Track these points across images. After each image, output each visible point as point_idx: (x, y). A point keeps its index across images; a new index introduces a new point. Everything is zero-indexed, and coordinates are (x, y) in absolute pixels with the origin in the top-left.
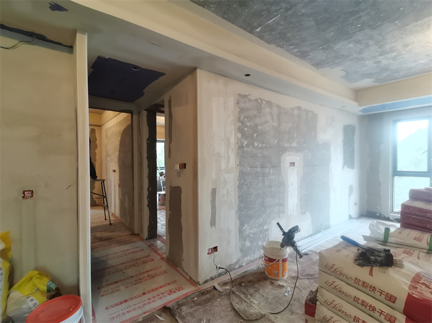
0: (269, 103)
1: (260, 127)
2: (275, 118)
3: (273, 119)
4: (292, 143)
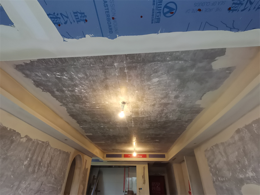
3: (222, 155)
4: (246, 173)
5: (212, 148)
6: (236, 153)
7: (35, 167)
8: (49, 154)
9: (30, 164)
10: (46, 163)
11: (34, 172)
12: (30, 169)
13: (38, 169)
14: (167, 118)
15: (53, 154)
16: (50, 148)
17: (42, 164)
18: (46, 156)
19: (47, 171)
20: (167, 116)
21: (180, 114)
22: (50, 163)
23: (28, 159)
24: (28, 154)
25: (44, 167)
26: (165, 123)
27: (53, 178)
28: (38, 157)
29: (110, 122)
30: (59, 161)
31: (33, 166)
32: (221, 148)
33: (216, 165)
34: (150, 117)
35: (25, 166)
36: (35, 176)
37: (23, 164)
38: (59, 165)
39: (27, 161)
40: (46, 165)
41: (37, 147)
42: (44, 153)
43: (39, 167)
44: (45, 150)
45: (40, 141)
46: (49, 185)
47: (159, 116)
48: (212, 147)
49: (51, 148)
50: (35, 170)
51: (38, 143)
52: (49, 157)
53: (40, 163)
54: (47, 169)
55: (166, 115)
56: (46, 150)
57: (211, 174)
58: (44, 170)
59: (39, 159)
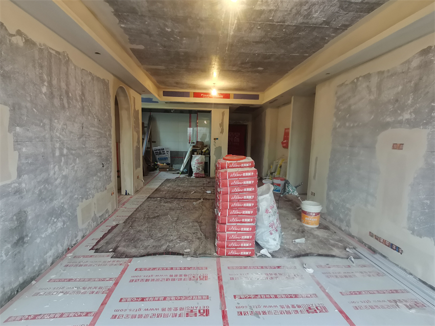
0: (367, 77)
1: (353, 107)
2: (374, 89)
3: (370, 92)
4: (400, 115)
5: (355, 80)
6: (400, 87)
7: (61, 99)
8: (75, 78)
9: (52, 93)
10: (78, 95)
11: (63, 107)
12: (57, 102)
13: (69, 103)
14: (307, 18)
15: (82, 78)
16: (73, 67)
17: (70, 95)
18: (72, 81)
19: (83, 108)
20: (311, 11)
21: (337, 9)
22: (83, 94)
23: (46, 84)
24: (42, 74)
25: (76, 100)
26: (298, 28)
27: (96, 120)
28: (59, 80)
29: (189, 20)
30: (95, 92)
31: (58, 97)
32: (375, 80)
33: (350, 106)
34: (276, 11)
35: (45, 94)
36: (68, 114)
37: (41, 92)
38: (97, 100)
39: (45, 87)
40: (78, 98)
41: (51, 62)
42: (67, 74)
43: (68, 100)
44: (66, 69)
45: (53, 50)
46: (93, 129)
47: (294, 11)
48: (357, 79)
49: (75, 67)
50: (63, 104)
51: (50, 54)
52: (77, 84)
53: (67, 93)
54: (82, 104)
55: (309, 8)
56: (68, 69)
57: (335, 119)
58: (79, 105)
59: (63, 85)
